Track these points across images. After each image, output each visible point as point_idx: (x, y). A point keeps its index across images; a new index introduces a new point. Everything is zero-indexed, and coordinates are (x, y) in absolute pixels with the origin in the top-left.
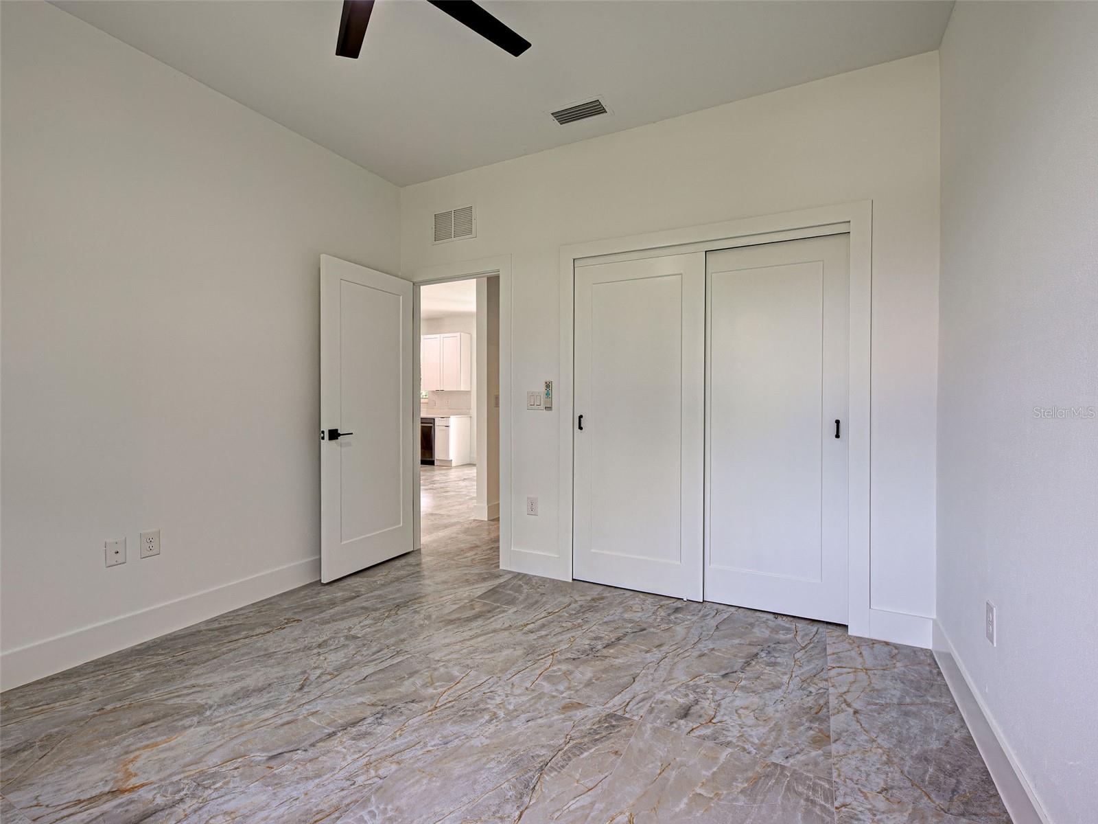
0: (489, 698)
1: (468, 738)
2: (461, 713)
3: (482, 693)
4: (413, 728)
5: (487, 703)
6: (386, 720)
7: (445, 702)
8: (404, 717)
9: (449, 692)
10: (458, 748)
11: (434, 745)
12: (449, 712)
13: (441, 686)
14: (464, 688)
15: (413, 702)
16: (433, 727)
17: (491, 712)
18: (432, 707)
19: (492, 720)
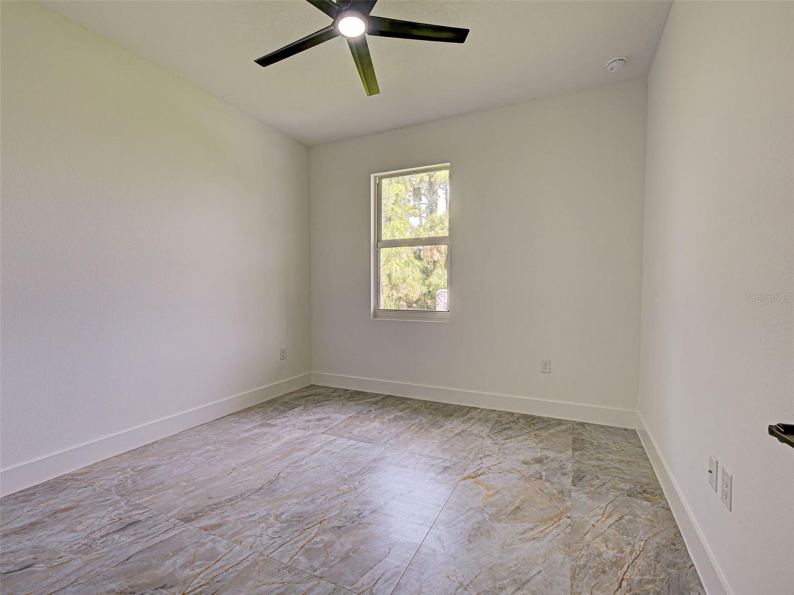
0: (277, 532)
1: (298, 503)
2: (302, 519)
3: (283, 537)
4: (335, 508)
5: (280, 528)
6: (355, 512)
7: (313, 528)
8: (343, 515)
9: (310, 537)
10: (306, 498)
11: (319, 499)
12: (311, 520)
13: (317, 543)
14: (297, 542)
15: (339, 527)
16: (322, 509)
17: (279, 520)
18: (323, 523)
19: (280, 515)
